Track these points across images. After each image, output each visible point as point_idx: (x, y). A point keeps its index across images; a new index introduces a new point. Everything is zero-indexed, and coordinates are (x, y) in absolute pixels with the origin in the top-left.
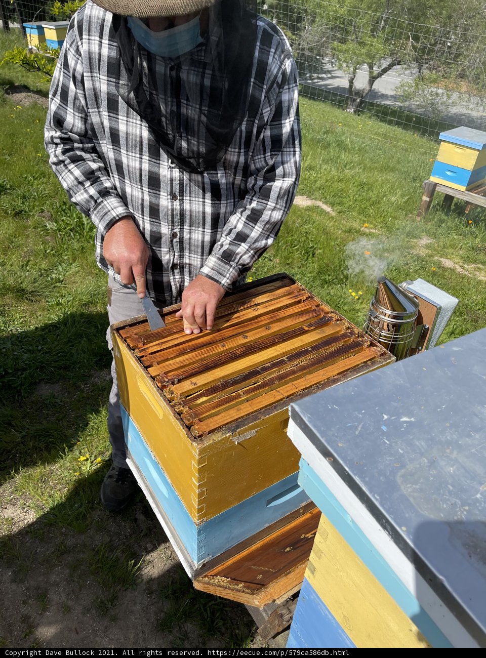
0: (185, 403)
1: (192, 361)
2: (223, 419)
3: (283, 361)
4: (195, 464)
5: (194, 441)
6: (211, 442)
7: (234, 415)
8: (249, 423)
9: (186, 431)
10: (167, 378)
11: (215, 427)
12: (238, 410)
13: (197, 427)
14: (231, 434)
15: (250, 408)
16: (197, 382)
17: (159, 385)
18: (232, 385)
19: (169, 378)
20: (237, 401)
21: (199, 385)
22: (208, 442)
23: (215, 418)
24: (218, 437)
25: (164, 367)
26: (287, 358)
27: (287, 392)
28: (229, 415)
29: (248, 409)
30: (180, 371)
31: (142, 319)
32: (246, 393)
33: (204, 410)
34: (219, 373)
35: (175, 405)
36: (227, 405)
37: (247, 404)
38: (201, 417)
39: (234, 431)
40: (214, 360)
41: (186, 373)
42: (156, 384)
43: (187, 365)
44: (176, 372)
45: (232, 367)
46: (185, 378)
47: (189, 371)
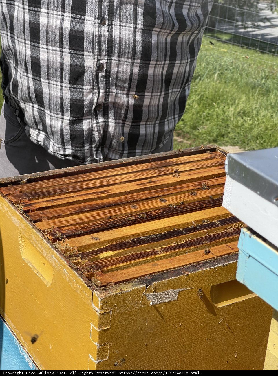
0: (83, 256)
1: (93, 219)
2: (134, 273)
3: (215, 224)
4: (95, 327)
5: (95, 289)
6: (118, 291)
7: (149, 269)
8: (168, 277)
9: (84, 280)
10: (60, 231)
11: (122, 279)
12: (154, 265)
13: (99, 278)
14: (145, 286)
15: (170, 264)
16: (100, 237)
17: (51, 238)
18: (147, 242)
19: (63, 232)
20: (152, 257)
21: (102, 240)
22: (113, 292)
23: (123, 271)
24: (127, 288)
25: (57, 222)
26: (219, 221)
27: (220, 252)
28: (142, 269)
29: (166, 265)
30: (77, 227)
32: (166, 250)
33: (109, 263)
34: (129, 230)
35: (71, 256)
36: (140, 260)
37: (166, 261)
38: (104, 269)
39: (148, 283)
40: (122, 219)
41: (85, 228)
42: (46, 237)
43: (86, 222)
44: (72, 227)
45: (145, 226)
46: (83, 233)
47: (90, 227)
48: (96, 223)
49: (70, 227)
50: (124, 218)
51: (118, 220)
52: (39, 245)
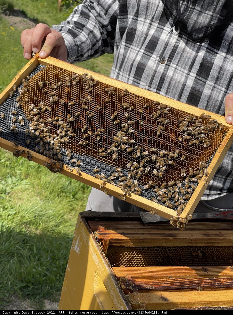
1: (165, 275)
10: (133, 282)
16: (168, 298)
17: (123, 287)
21: (170, 301)
25: (132, 271)
30: (150, 281)
31: (115, 216)
34: (197, 297)
40: (192, 281)
41: (157, 284)
42: (120, 286)
43: (159, 278)
44: (145, 280)
45: (213, 295)
46: (154, 289)
47: (161, 284)
48: (167, 280)
49: (143, 279)
50: (194, 281)
51: (188, 281)
52: (111, 291)
